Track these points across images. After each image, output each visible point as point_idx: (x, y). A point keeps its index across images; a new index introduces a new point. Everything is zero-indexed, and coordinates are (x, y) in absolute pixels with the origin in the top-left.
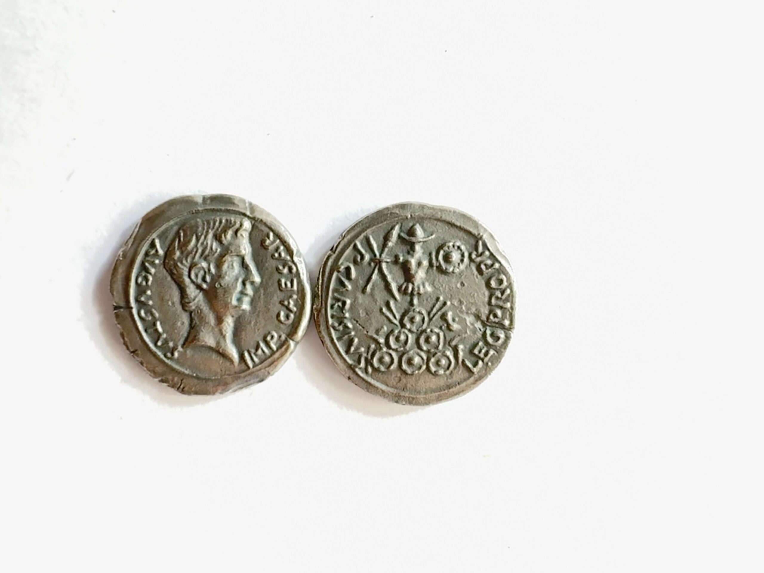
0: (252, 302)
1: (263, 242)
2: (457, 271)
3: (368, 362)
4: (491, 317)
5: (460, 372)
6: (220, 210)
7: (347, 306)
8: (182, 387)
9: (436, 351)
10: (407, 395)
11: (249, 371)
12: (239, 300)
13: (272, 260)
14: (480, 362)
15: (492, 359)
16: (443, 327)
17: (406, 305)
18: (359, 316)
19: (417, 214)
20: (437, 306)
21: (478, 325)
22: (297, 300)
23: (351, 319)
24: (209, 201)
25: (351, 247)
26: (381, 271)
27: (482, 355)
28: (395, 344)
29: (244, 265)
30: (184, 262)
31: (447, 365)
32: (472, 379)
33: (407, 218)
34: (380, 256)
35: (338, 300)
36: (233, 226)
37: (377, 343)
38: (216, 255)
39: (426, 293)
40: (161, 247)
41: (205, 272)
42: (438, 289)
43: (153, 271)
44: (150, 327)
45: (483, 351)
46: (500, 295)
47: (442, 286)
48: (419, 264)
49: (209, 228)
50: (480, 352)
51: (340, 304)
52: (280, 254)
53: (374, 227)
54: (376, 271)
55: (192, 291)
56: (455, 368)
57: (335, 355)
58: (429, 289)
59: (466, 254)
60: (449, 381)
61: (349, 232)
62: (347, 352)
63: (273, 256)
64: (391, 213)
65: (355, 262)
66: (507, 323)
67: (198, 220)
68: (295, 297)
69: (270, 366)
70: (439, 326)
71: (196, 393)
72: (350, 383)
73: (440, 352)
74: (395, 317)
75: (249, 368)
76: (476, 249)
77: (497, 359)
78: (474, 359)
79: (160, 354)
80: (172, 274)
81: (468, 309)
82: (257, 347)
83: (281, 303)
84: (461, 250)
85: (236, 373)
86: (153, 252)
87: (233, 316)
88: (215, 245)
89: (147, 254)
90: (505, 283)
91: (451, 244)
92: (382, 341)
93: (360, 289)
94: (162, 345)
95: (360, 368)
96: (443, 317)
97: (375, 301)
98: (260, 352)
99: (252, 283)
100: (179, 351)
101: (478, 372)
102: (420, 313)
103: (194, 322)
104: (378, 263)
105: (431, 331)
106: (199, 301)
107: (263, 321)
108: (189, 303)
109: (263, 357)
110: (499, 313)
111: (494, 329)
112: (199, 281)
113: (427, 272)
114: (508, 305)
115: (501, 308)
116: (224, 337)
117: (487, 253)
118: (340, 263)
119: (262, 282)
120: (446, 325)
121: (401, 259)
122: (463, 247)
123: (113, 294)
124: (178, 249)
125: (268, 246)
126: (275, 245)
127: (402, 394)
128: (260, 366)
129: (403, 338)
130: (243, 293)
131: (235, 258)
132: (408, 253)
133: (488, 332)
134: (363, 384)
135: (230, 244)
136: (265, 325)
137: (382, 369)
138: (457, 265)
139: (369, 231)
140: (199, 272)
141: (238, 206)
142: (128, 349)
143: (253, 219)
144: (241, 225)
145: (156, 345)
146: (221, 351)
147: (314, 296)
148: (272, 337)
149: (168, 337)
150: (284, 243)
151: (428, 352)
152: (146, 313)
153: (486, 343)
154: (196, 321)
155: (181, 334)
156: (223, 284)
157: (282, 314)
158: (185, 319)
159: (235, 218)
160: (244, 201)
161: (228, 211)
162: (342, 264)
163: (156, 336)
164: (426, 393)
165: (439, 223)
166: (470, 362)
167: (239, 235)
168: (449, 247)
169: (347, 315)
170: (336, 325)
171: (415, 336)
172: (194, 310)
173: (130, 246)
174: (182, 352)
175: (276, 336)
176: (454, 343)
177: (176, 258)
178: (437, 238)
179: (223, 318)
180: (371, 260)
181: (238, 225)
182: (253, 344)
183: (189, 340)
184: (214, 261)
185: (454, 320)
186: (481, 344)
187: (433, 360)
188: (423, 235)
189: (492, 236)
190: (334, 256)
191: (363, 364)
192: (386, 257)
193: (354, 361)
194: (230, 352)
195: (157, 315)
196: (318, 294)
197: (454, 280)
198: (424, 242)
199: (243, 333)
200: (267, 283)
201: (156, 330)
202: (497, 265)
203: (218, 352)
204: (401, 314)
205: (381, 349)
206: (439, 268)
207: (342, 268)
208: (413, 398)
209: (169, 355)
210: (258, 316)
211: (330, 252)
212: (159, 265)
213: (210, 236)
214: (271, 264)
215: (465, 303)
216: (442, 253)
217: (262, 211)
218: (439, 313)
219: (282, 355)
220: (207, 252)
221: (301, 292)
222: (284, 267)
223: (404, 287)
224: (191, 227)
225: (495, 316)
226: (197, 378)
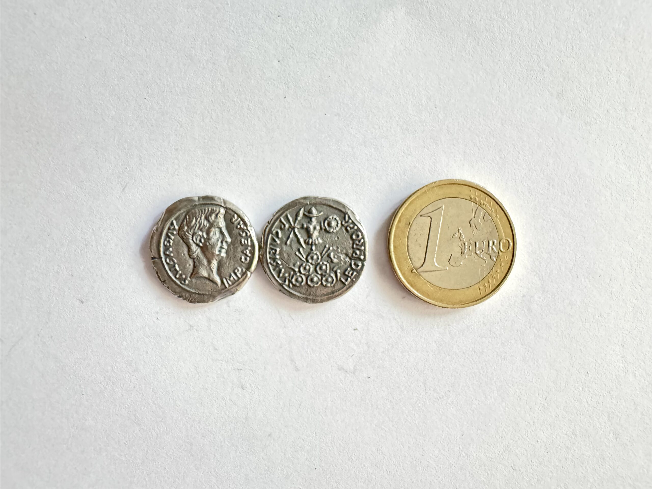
0: (227, 252)
1: (231, 220)
2: (335, 231)
3: (290, 281)
4: (354, 255)
5: (339, 284)
6: (208, 204)
7: (278, 252)
8: (190, 299)
9: (326, 274)
10: (311, 298)
11: (226, 289)
12: (220, 251)
13: (236, 229)
14: (349, 279)
15: (355, 277)
16: (329, 261)
17: (309, 250)
18: (284, 257)
19: (312, 202)
20: (325, 250)
21: (347, 259)
22: (251, 250)
23: (281, 259)
24: (201, 199)
25: (278, 221)
26: (295, 233)
27: (350, 275)
28: (304, 271)
29: (221, 233)
30: (190, 232)
31: (332, 281)
32: (345, 288)
33: (307, 204)
34: (294, 225)
35: (272, 249)
36: (215, 212)
37: (294, 271)
38: (206, 228)
39: (319, 243)
40: (177, 225)
41: (201, 237)
42: (325, 241)
43: (173, 237)
44: (172, 268)
45: (351, 273)
46: (358, 243)
47: (327, 239)
48: (315, 228)
49: (202, 213)
50: (349, 273)
51: (274, 251)
52: (240, 226)
53: (290, 210)
54: (292, 233)
55: (194, 247)
56: (336, 283)
57: (272, 279)
58: (321, 241)
59: (339, 222)
60: (333, 289)
61: (277, 213)
62: (279, 276)
63: (237, 227)
64: (299, 202)
65: (281, 229)
66: (362, 257)
67: (197, 210)
68: (249, 248)
69: (237, 285)
70: (327, 260)
71: (199, 302)
72: (281, 294)
73: (327, 274)
74: (303, 256)
75: (226, 287)
76: (345, 218)
77: (357, 277)
78: (346, 277)
79: (178, 282)
80: (183, 239)
81: (342, 251)
82: (230, 276)
83: (242, 252)
84: (337, 220)
85: (219, 290)
86: (172, 227)
87: (217, 260)
88: (206, 222)
89: (169, 229)
90: (360, 237)
91: (331, 217)
92: (297, 270)
93: (284, 243)
94: (179, 276)
95: (286, 285)
96: (329, 256)
97: (292, 249)
98: (232, 279)
99: (226, 242)
100: (188, 280)
101: (348, 284)
102: (316, 254)
103: (196, 264)
104: (293, 228)
105: (323, 263)
106: (198, 253)
107: (233, 263)
108: (193, 253)
109: (234, 281)
110: (358, 252)
111: (356, 261)
112: (198, 242)
113: (319, 233)
114: (363, 248)
115: (359, 249)
116: (212, 271)
117: (350, 221)
118: (273, 229)
119: (231, 242)
120: (330, 260)
121: (305, 226)
122: (338, 219)
123: (151, 251)
124: (186, 225)
125: (234, 222)
126: (238, 221)
127: (309, 297)
128: (232, 286)
129: (307, 267)
130: (221, 248)
131: (217, 229)
132: (309, 222)
133: (353, 263)
134: (288, 293)
135: (214, 221)
136: (234, 264)
137: (298, 284)
138: (335, 228)
139: (287, 212)
140: (198, 237)
141: (217, 201)
142: (160, 280)
143: (226, 208)
144: (219, 211)
145: (175, 277)
146: (211, 279)
147: (260, 248)
148: (238, 270)
149: (182, 273)
150: (242, 220)
151: (321, 275)
152: (170, 260)
153: (352, 269)
154: (197, 263)
155: (189, 271)
156: (211, 243)
157: (243, 258)
158: (191, 262)
159: (216, 208)
160: (220, 199)
161: (212, 204)
162: (274, 230)
163: (175, 272)
164: (321, 296)
165: (325, 207)
166: (344, 279)
167: (218, 217)
168: (330, 219)
169: (278, 257)
170: (272, 262)
171: (314, 266)
172: (196, 258)
173: (159, 225)
174: (190, 281)
175: (240, 269)
176: (335, 269)
177: (185, 231)
178: (324, 214)
179: (212, 261)
180: (290, 227)
181: (217, 212)
182: (228, 274)
183: (194, 274)
184: (205, 231)
185: (334, 257)
186: (349, 269)
187: (324, 279)
188: (316, 213)
189: (352, 212)
190: (270, 226)
191: (287, 283)
192: (297, 226)
193: (283, 281)
194: (215, 279)
195: (176, 261)
196: (262, 246)
197: (334, 236)
198: (317, 217)
199: (223, 269)
200: (234, 242)
201: (176, 270)
202: (356, 227)
203: (209, 279)
204: (306, 255)
205: (296, 274)
206: (325, 230)
207: (274, 232)
208: (314, 299)
209: (183, 282)
210: (230, 259)
211: (267, 224)
212: (176, 234)
213: (203, 218)
214: (236, 231)
215: (340, 248)
216: (326, 222)
217: (230, 203)
218: (327, 254)
219: (244, 280)
220: (202, 226)
221: (253, 246)
222: (243, 233)
223: (307, 241)
224: (192, 213)
225: (356, 254)
226: (199, 294)
